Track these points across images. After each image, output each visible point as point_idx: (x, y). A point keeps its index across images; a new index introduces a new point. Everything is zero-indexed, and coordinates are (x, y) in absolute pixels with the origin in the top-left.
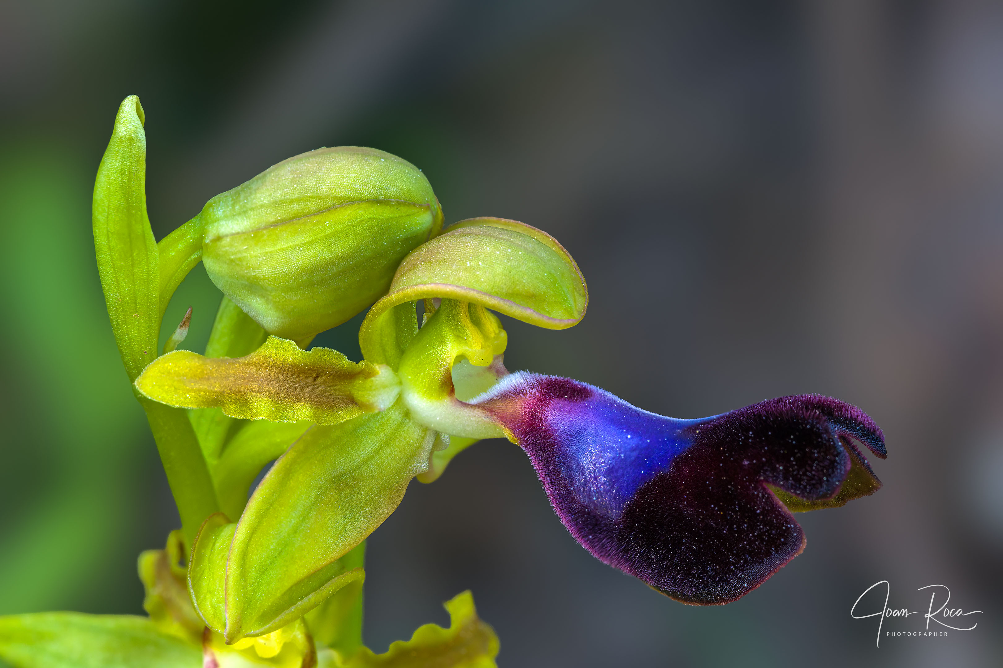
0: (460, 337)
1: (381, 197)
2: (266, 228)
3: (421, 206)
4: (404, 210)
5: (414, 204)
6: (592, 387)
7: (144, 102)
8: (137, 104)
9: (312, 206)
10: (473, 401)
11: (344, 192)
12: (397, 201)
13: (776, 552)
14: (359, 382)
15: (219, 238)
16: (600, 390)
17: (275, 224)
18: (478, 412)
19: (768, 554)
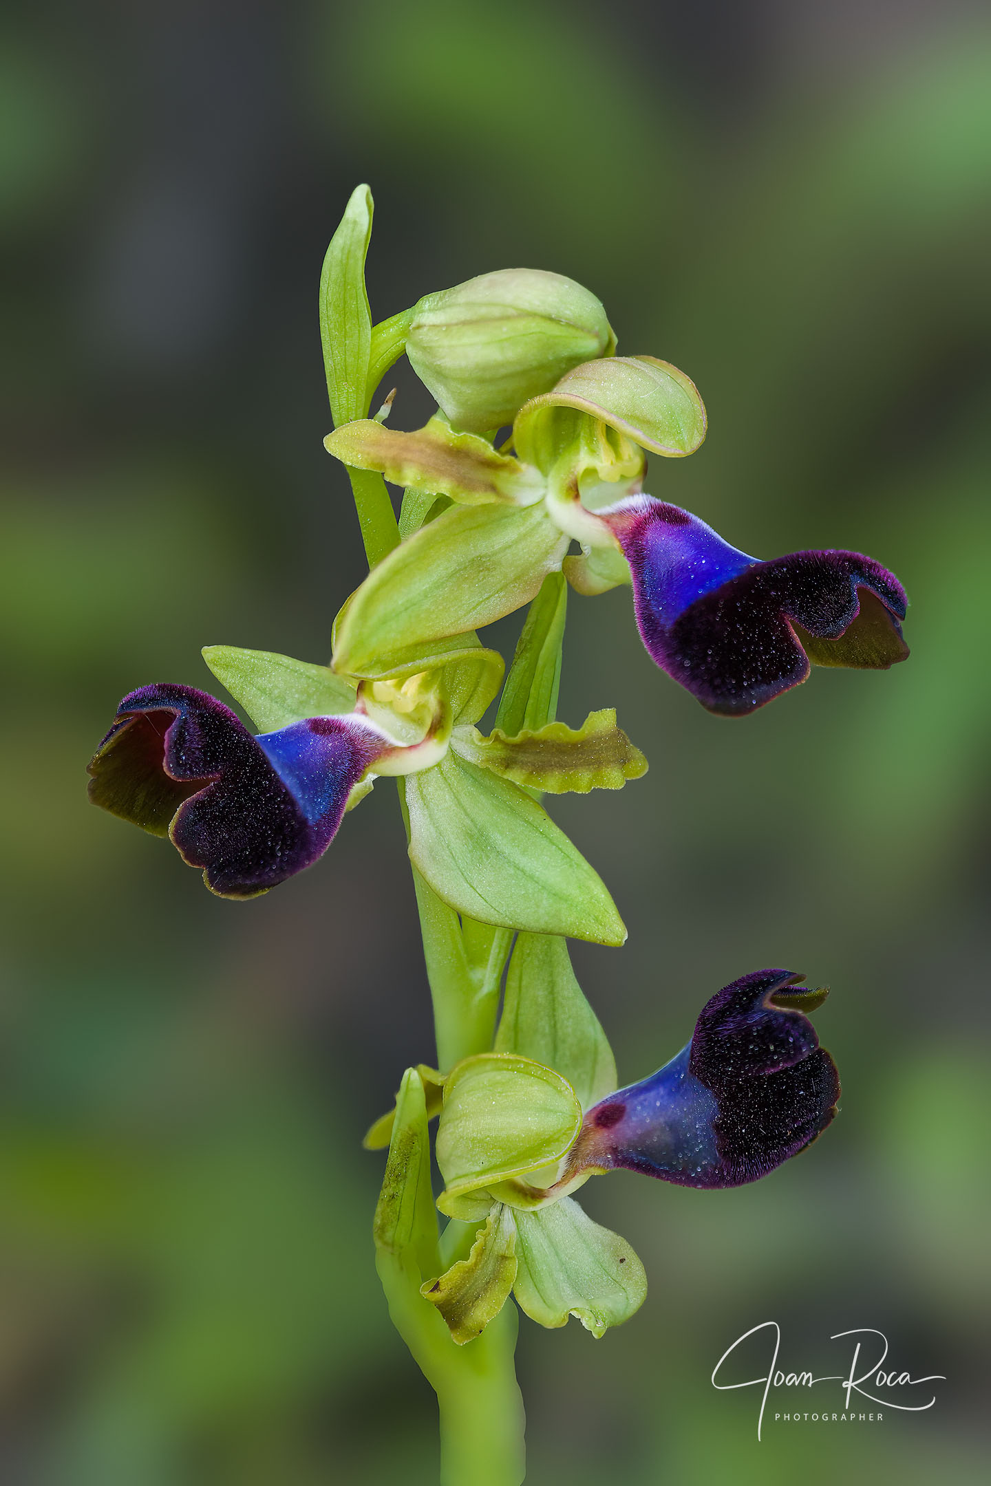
0: (593, 452)
1: (553, 316)
2: (457, 324)
3: (589, 332)
4: (572, 331)
5: (582, 329)
6: (693, 517)
7: (375, 192)
8: (367, 195)
9: (496, 312)
10: (597, 512)
11: (526, 306)
12: (567, 323)
13: (783, 678)
14: (504, 474)
15: (419, 327)
16: (699, 521)
17: (464, 323)
18: (598, 522)
19: (775, 678)
